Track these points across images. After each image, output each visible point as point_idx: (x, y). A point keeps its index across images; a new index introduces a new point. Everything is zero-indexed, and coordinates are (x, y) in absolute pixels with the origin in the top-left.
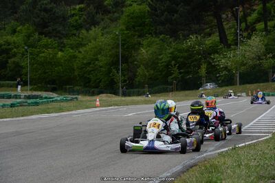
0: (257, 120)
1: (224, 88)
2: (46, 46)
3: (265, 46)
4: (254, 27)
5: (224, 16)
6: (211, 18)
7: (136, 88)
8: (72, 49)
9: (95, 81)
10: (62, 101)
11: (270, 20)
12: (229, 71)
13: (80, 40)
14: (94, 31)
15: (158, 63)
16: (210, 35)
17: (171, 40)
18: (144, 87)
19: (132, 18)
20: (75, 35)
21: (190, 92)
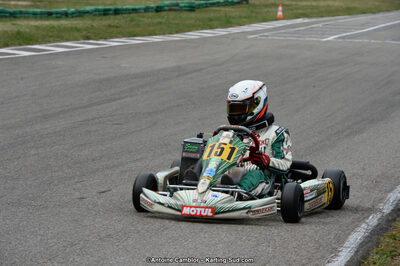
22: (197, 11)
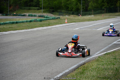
18: (92, 11)
22: (42, 21)
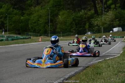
0: (112, 48)
1: (96, 34)
2: (16, 14)
3: (115, 15)
4: (110, 7)
5: (97, 2)
6: (91, 2)
7: (57, 34)
8: (28, 15)
9: (38, 30)
10: (24, 39)
11: (117, 4)
12: (99, 26)
13: (31, 11)
14: (38, 8)
15: (66, 22)
16: (90, 10)
17: (73, 12)
18: (60, 33)
19: (55, 2)
20: (29, 9)
21: (81, 36)
